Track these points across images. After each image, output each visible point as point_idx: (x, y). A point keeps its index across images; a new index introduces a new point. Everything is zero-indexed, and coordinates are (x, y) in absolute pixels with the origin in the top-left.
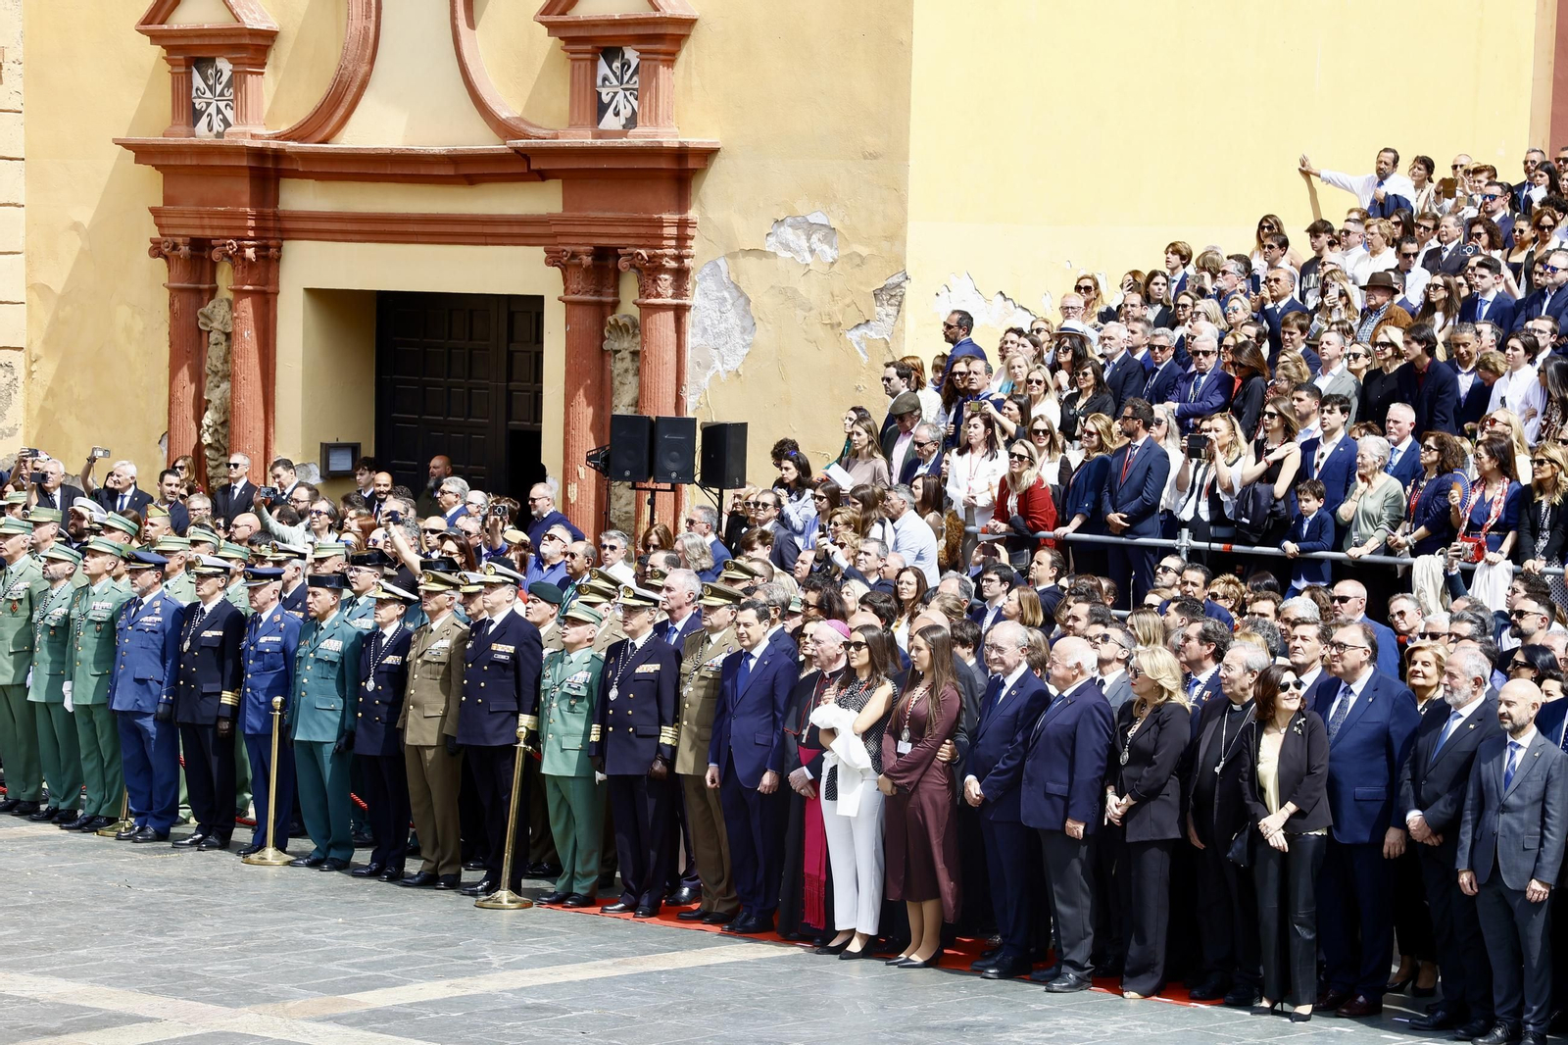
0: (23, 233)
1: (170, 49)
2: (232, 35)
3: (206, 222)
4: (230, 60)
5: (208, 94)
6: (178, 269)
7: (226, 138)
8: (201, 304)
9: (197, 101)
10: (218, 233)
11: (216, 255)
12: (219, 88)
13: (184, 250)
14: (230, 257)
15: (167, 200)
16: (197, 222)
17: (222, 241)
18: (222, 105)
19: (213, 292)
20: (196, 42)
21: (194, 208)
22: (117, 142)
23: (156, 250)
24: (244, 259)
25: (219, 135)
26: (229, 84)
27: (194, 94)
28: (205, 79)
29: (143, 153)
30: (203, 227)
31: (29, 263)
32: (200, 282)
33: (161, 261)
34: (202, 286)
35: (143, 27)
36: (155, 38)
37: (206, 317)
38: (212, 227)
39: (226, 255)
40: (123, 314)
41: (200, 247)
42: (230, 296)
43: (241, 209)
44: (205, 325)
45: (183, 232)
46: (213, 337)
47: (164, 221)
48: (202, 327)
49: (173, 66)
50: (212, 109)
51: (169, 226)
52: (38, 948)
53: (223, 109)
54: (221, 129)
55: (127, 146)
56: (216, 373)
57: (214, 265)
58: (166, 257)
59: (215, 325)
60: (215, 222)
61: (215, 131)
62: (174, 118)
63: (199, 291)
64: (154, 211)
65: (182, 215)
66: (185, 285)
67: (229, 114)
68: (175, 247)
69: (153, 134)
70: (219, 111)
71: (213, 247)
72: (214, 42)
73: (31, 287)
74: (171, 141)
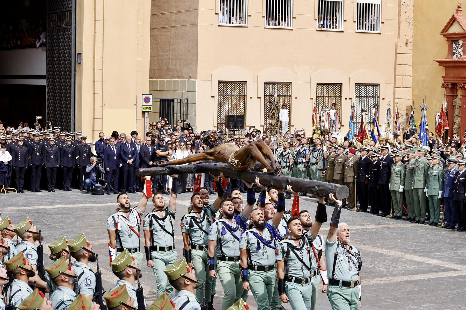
0: (411, 82)
1: (447, 38)
2: (463, 34)
3: (456, 79)
4: (462, 40)
5: (457, 49)
6: (448, 91)
7: (461, 59)
8: (454, 99)
9: (454, 50)
10: (458, 82)
11: (458, 87)
12: (459, 47)
13: (450, 86)
14: (461, 88)
15: (446, 74)
16: (453, 79)
17: (459, 84)
18: (460, 51)
19: (457, 96)
20: (454, 36)
21: (453, 76)
22: (434, 61)
23: (443, 86)
24: (464, 88)
25: (459, 58)
26: (462, 46)
27: (453, 49)
28: (456, 45)
29: (441, 63)
30: (455, 81)
31: (413, 90)
32: (453, 94)
33: (444, 89)
34: (454, 95)
35: (441, 33)
36: (444, 35)
37: (455, 102)
38: (457, 81)
39: (460, 87)
40: (435, 102)
41: (454, 85)
42: (461, 97)
43: (464, 76)
44: (455, 104)
45: (450, 82)
46: (456, 107)
47: (445, 79)
48: (454, 105)
49: (448, 42)
50: (458, 52)
51: (446, 80)
52: (428, 252)
53: (460, 52)
54: (460, 57)
55: (437, 61)
56: (457, 116)
57: (457, 90)
58: (446, 88)
59: (457, 104)
60: (458, 79)
61: (458, 57)
62: (448, 54)
63: (453, 96)
64: (443, 77)
65: (450, 78)
66: (450, 95)
67: (462, 53)
68: (448, 85)
69: (443, 58)
70: (459, 53)
71: (457, 85)
72: (458, 36)
73: (413, 95)
74: (448, 60)
